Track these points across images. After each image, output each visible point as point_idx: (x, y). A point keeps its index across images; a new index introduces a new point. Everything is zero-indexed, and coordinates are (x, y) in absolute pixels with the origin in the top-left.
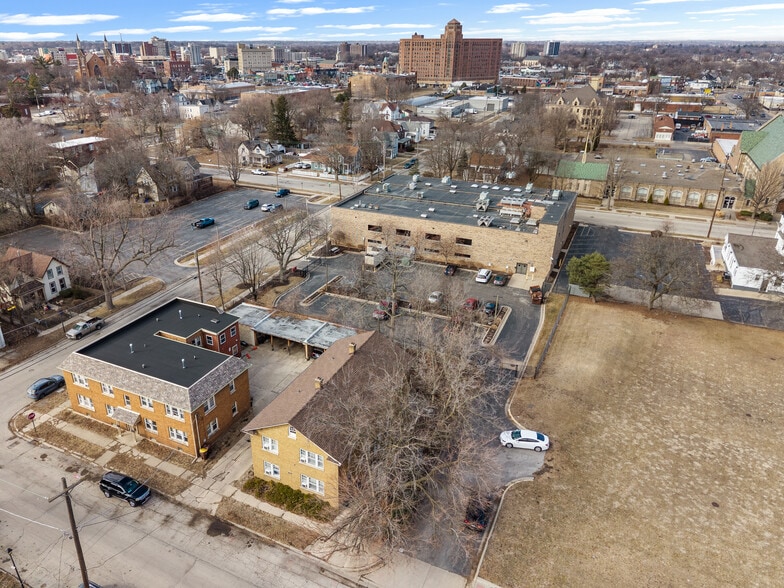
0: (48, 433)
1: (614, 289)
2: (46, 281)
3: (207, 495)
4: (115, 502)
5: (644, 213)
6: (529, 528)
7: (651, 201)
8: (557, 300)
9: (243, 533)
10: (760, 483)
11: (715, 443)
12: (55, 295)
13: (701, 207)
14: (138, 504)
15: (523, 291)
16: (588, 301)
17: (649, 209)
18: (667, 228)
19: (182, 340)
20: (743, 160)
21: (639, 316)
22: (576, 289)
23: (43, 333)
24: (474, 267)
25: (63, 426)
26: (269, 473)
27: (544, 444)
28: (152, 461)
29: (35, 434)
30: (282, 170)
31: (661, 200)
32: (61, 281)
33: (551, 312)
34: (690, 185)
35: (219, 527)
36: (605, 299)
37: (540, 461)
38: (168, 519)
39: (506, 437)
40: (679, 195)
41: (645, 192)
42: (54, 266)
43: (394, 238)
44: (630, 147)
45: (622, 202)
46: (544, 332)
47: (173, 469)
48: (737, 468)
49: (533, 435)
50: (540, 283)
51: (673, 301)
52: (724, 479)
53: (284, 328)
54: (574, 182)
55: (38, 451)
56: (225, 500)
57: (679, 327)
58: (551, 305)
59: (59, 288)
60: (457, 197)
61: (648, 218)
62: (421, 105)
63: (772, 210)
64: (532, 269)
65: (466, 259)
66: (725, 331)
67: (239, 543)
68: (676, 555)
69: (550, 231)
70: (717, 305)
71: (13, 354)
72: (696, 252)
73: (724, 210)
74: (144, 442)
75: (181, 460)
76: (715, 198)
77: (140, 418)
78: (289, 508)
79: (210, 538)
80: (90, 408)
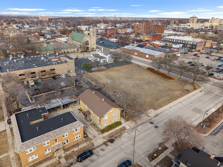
3: (99, 141)
7: (65, 53)
9: (116, 137)
10: (141, 84)
11: (132, 83)
13: (74, 52)
16: (88, 73)
19: (42, 120)
20: (73, 41)
24: (57, 76)
26: (105, 125)
31: (67, 52)
40: (69, 50)
41: (63, 51)
43: (31, 75)
48: (138, 84)
52: (139, 86)
64: (71, 71)
65: (55, 74)
73: (79, 52)
74: (65, 150)
75: (81, 143)
76: (76, 50)
77: (63, 143)
78: (114, 128)
79: (114, 143)
80: (35, 158)
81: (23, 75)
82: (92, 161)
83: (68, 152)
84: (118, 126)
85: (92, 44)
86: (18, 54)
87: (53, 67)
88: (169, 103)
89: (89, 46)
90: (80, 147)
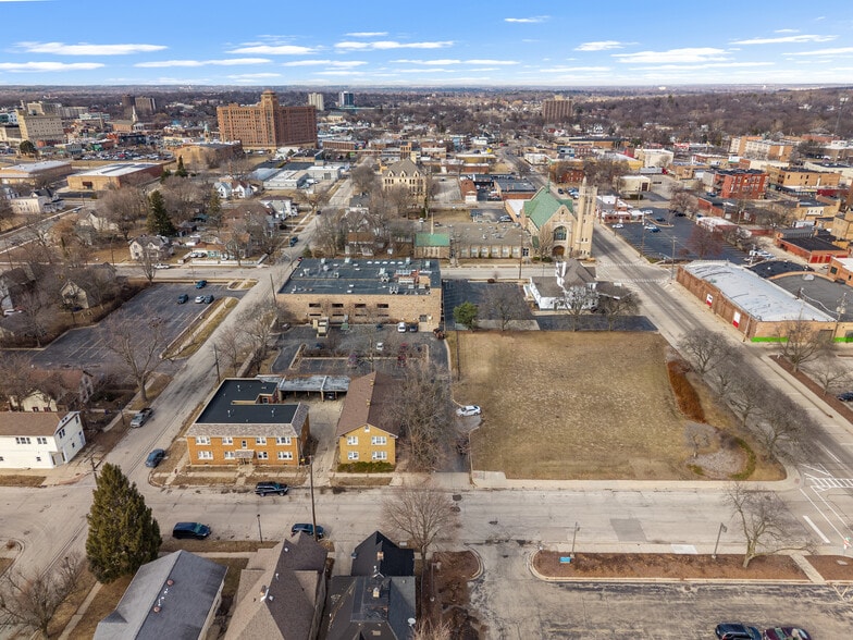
0: (186, 480)
1: (482, 323)
3: (318, 480)
4: (269, 496)
5: (478, 266)
6: (486, 447)
7: (480, 257)
8: (452, 335)
9: (353, 488)
10: (573, 404)
11: (551, 392)
13: (511, 257)
14: (285, 494)
15: (429, 333)
16: (468, 332)
17: (481, 262)
18: (496, 276)
19: (253, 402)
20: (528, 221)
21: (497, 337)
22: (460, 326)
23: (106, 429)
24: (392, 322)
26: (351, 457)
27: (478, 410)
28: (273, 475)
30: (181, 261)
31: (487, 256)
33: (450, 343)
34: (501, 242)
35: (338, 490)
36: (477, 329)
37: (479, 418)
39: (459, 412)
40: (496, 250)
41: (476, 251)
43: (332, 310)
44: (452, 210)
45: (463, 260)
46: (452, 355)
47: (289, 475)
48: (562, 400)
49: (472, 407)
50: (437, 326)
51: (513, 323)
52: (559, 406)
53: (301, 384)
54: (429, 249)
56: (331, 479)
57: (520, 339)
58: (449, 338)
60: (363, 274)
61: (481, 269)
62: (267, 179)
63: (550, 255)
65: (386, 318)
66: (541, 336)
67: (354, 493)
68: (548, 440)
69: (437, 292)
70: (535, 322)
72: (515, 290)
73: (524, 258)
74: (258, 468)
75: (290, 470)
76: (517, 250)
77: (255, 453)
78: (370, 472)
79: (338, 496)
80: (208, 458)
81: (318, 305)
82: (275, 502)
83: (258, 474)
84: (381, 472)
85: (578, 237)
86: (364, 246)
87: (384, 299)
88: (575, 478)
89: (565, 244)
90: (282, 475)
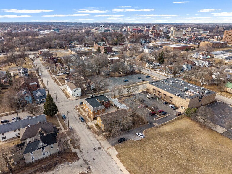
0: (79, 109)
2: (91, 86)
3: (90, 124)
4: (80, 120)
9: (91, 130)
11: (177, 150)
12: (92, 89)
14: (82, 121)
15: (177, 112)
19: (99, 101)
21: (198, 125)
23: (87, 95)
24: (172, 104)
25: (81, 109)
28: (87, 117)
29: (77, 109)
30: (154, 70)
32: (94, 87)
35: (89, 128)
38: (84, 125)
42: (93, 84)
46: (170, 121)
47: (89, 119)
53: (119, 104)
55: (76, 111)
56: (92, 125)
59: (93, 88)
60: (180, 87)
64: (184, 108)
67: (89, 130)
68: (144, 158)
69: (188, 100)
71: (81, 97)
81: (155, 90)
